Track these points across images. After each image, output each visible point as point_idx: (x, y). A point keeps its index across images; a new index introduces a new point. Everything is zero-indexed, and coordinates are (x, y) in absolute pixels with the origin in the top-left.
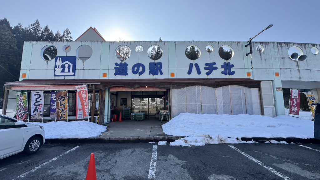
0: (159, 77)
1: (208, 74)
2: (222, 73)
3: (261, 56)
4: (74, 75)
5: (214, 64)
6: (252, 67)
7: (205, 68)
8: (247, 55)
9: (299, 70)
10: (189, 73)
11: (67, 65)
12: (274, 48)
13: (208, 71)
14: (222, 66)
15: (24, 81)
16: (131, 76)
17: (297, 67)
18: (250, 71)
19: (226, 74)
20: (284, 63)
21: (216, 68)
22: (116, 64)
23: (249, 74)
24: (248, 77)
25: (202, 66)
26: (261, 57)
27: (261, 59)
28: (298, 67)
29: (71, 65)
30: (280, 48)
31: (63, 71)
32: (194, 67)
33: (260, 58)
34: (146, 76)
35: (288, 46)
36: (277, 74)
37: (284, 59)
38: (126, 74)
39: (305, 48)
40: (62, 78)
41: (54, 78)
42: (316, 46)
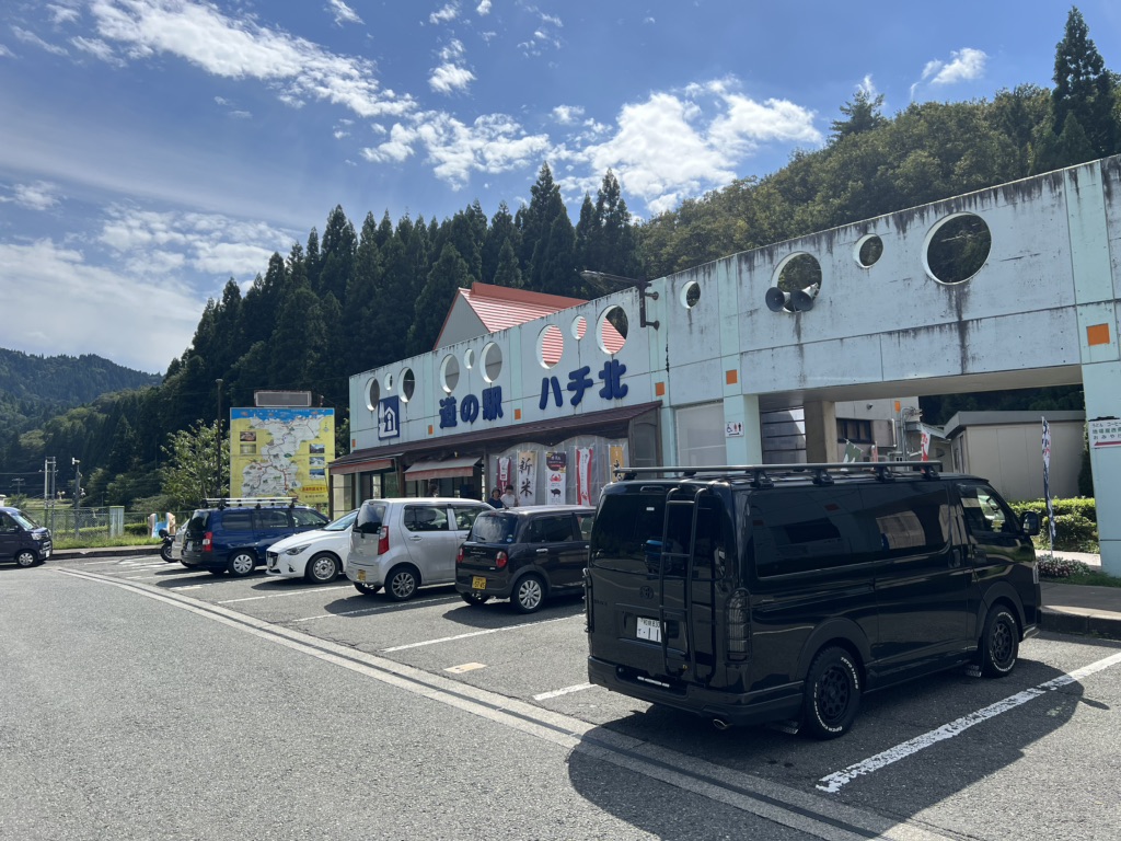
0: (498, 423)
1: (575, 402)
2: (603, 394)
3: (690, 320)
4: (398, 435)
5: (587, 370)
6: (668, 365)
7: (570, 388)
8: (656, 325)
9: (800, 346)
10: (543, 405)
11: (389, 417)
12: (728, 280)
13: (574, 393)
14: (601, 375)
15: (355, 452)
16: (462, 427)
17: (796, 337)
18: (662, 377)
19: (609, 398)
20: (753, 331)
21: (590, 383)
22: (441, 402)
23: (660, 389)
24: (658, 398)
25: (564, 382)
26: (691, 324)
27: (691, 333)
28: (799, 337)
29: (393, 414)
30: (746, 275)
31: (386, 430)
32: (551, 389)
33: (688, 328)
34: (481, 424)
35: (771, 262)
36: (731, 377)
37: (755, 316)
38: (455, 424)
39: (830, 250)
40: (386, 443)
41: (377, 444)
42: (875, 226)
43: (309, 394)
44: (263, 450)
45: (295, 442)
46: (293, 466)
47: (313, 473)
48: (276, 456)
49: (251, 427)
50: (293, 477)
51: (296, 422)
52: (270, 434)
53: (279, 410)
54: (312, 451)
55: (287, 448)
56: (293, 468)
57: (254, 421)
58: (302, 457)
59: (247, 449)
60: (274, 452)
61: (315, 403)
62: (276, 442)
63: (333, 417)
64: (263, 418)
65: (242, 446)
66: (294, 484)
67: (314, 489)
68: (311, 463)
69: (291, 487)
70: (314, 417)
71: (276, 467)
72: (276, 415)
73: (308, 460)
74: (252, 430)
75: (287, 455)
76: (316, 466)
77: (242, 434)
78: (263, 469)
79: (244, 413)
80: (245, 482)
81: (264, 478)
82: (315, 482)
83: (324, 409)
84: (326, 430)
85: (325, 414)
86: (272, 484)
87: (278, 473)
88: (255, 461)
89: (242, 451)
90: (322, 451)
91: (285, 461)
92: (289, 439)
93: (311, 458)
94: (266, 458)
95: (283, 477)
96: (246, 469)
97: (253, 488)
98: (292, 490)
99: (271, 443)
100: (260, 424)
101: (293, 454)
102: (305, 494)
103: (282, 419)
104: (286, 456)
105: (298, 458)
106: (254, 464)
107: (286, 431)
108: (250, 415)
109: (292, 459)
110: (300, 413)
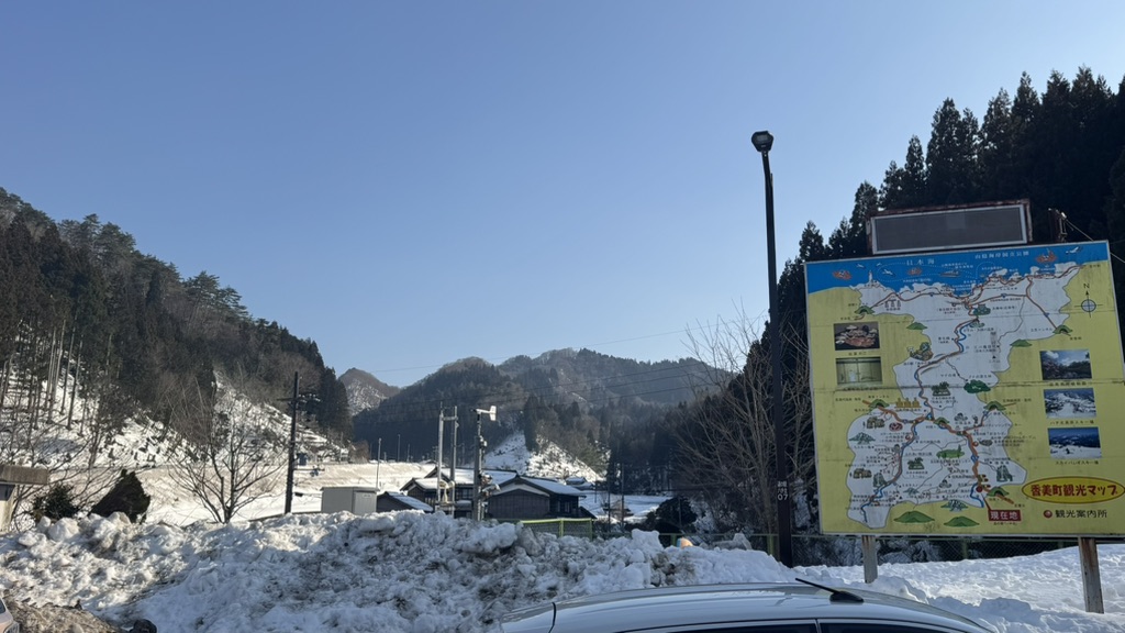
43: (1021, 208)
44: (903, 372)
45: (994, 348)
46: (994, 417)
47: (1058, 439)
48: (941, 389)
49: (863, 310)
50: (999, 452)
51: (992, 290)
52: (918, 326)
53: (940, 259)
54: (1051, 370)
55: (973, 365)
56: (997, 425)
57: (871, 293)
58: (1020, 393)
59: (854, 371)
60: (933, 378)
61: (1043, 233)
62: (936, 349)
63: (1105, 268)
64: (895, 283)
65: (840, 362)
66: (1003, 475)
67: (1068, 490)
68: (1049, 410)
69: (993, 483)
70: (1047, 270)
71: (942, 423)
72: (931, 275)
73: (1041, 401)
74: (867, 319)
75: (974, 387)
76: (1066, 417)
77: (840, 330)
78: (907, 428)
79: (841, 274)
80: (857, 465)
81: (910, 453)
82: (1071, 470)
83: (1074, 247)
84: (1089, 306)
85: (1080, 260)
86: (934, 471)
87: (947, 440)
88: (880, 405)
89: (842, 378)
90: (1082, 370)
91: (970, 405)
92: (975, 338)
93: (1047, 393)
94: (911, 395)
95: (966, 449)
96: (858, 427)
97: (880, 482)
98: (999, 492)
99: (923, 353)
100: (886, 302)
101: (991, 381)
102: (1043, 504)
103: (949, 282)
104: (969, 388)
105: (1009, 393)
106: (877, 412)
107: (964, 315)
108: (858, 278)
109: (991, 396)
110: (1001, 263)
